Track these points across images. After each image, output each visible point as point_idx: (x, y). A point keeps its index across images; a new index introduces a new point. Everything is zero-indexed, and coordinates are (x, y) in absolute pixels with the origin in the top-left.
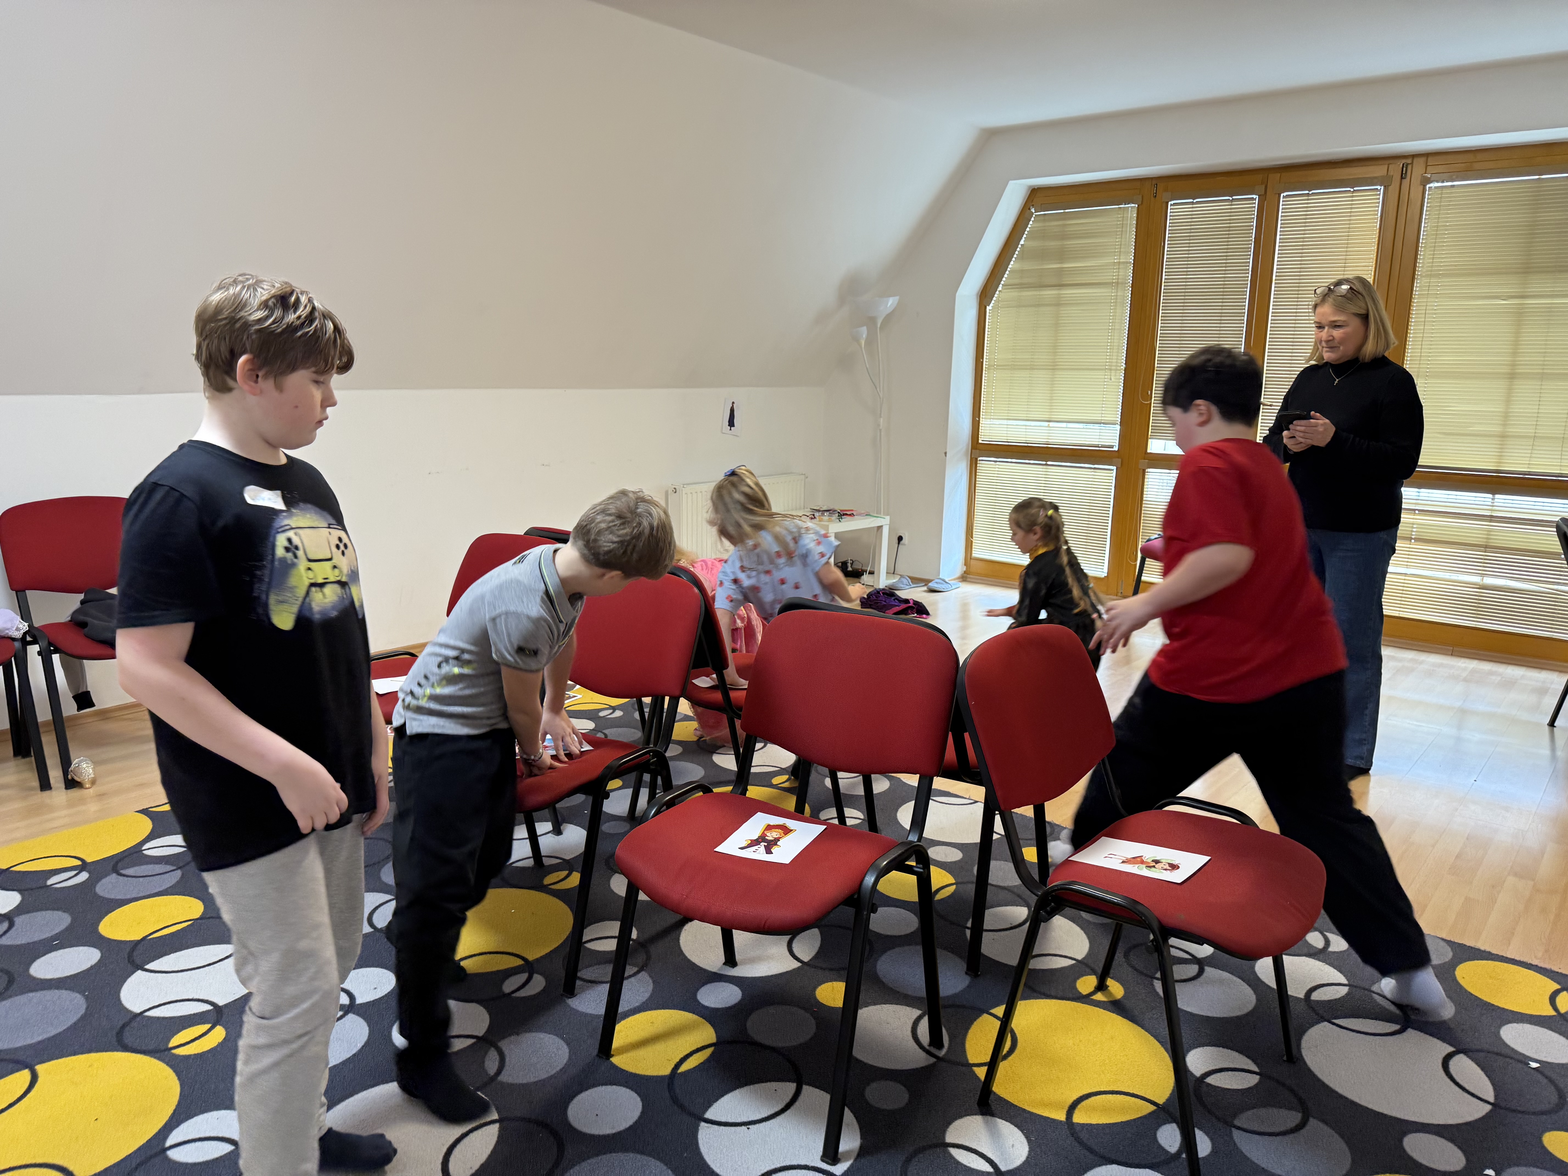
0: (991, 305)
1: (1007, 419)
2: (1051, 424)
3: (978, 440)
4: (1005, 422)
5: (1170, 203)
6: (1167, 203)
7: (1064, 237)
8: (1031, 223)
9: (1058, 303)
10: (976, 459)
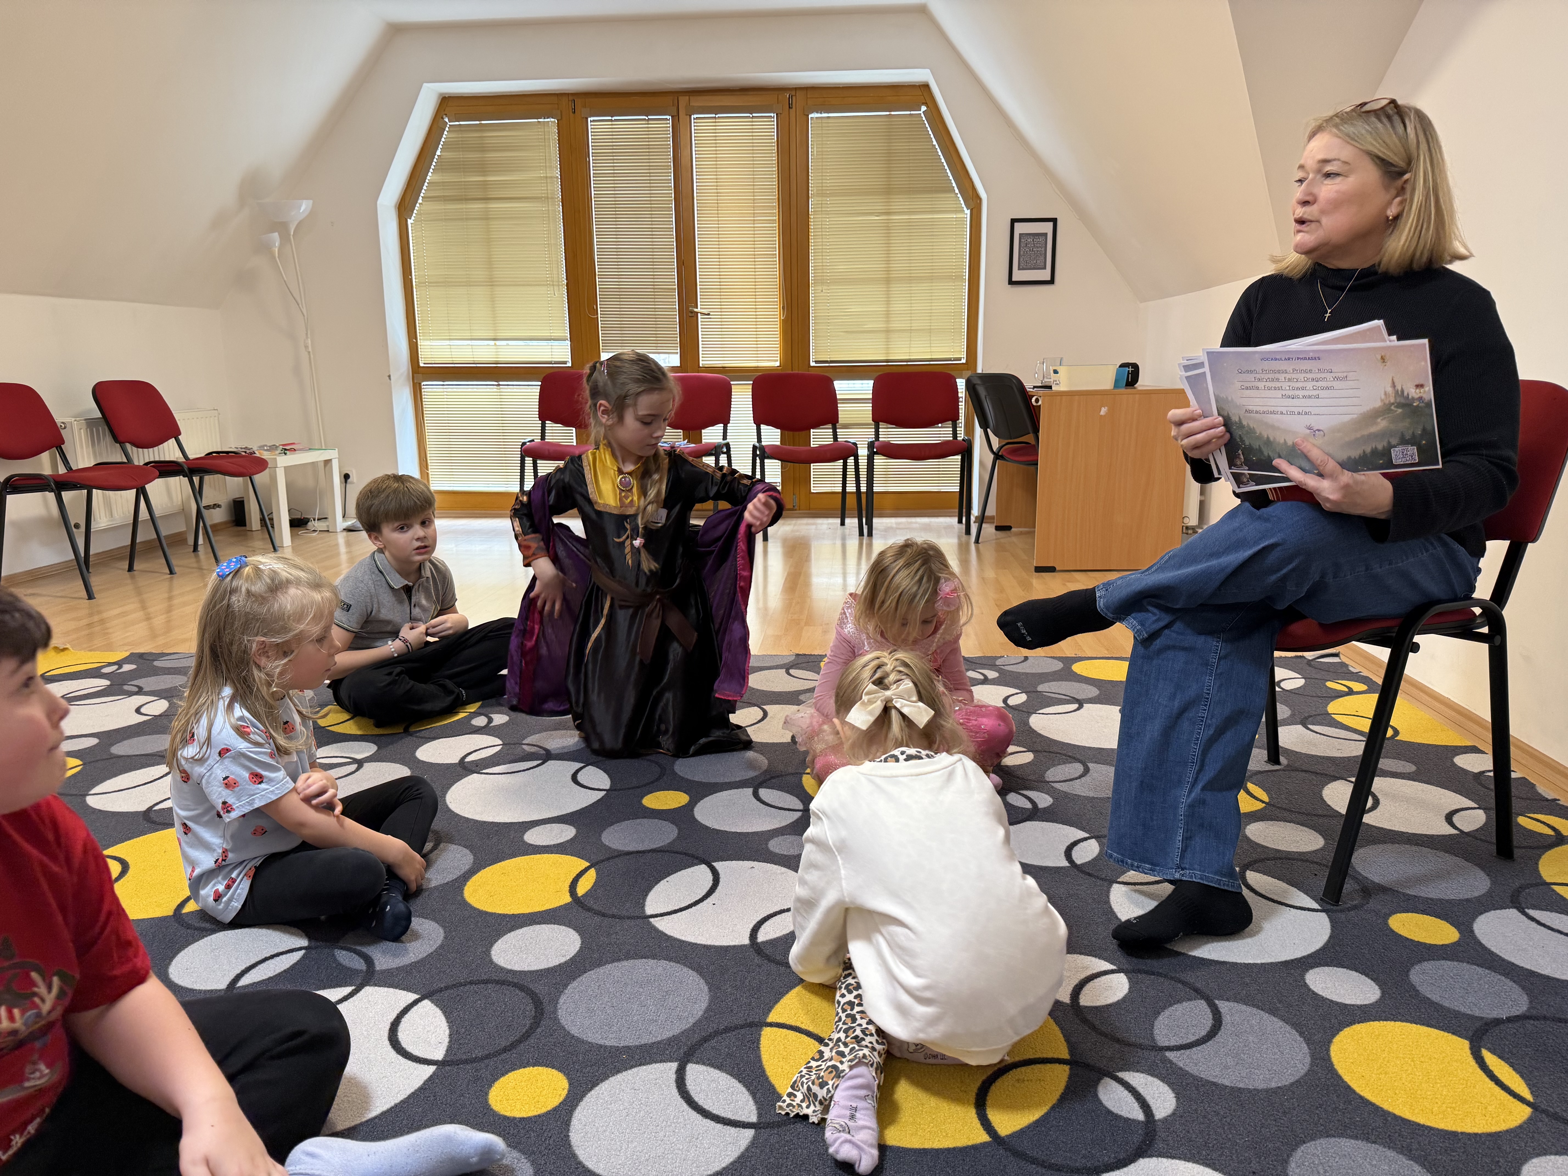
0: (413, 218)
1: (450, 339)
2: (498, 343)
3: (418, 362)
4: (448, 342)
5: (589, 119)
6: (587, 119)
7: (483, 149)
8: (446, 133)
9: (486, 218)
10: (420, 384)
